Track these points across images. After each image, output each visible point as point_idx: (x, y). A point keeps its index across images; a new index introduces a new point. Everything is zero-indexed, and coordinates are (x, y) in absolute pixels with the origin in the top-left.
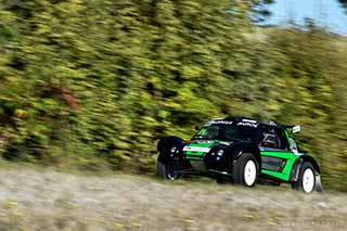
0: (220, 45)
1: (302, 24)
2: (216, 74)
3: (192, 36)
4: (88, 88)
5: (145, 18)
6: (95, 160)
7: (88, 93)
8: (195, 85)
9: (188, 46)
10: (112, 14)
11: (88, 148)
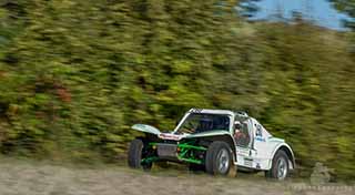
0: (209, 39)
1: (290, 17)
2: (207, 68)
3: (182, 31)
4: (81, 83)
5: (136, 14)
6: (88, 154)
7: (81, 88)
8: (186, 78)
9: (178, 42)
10: (103, 10)
11: (81, 142)
